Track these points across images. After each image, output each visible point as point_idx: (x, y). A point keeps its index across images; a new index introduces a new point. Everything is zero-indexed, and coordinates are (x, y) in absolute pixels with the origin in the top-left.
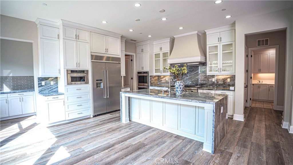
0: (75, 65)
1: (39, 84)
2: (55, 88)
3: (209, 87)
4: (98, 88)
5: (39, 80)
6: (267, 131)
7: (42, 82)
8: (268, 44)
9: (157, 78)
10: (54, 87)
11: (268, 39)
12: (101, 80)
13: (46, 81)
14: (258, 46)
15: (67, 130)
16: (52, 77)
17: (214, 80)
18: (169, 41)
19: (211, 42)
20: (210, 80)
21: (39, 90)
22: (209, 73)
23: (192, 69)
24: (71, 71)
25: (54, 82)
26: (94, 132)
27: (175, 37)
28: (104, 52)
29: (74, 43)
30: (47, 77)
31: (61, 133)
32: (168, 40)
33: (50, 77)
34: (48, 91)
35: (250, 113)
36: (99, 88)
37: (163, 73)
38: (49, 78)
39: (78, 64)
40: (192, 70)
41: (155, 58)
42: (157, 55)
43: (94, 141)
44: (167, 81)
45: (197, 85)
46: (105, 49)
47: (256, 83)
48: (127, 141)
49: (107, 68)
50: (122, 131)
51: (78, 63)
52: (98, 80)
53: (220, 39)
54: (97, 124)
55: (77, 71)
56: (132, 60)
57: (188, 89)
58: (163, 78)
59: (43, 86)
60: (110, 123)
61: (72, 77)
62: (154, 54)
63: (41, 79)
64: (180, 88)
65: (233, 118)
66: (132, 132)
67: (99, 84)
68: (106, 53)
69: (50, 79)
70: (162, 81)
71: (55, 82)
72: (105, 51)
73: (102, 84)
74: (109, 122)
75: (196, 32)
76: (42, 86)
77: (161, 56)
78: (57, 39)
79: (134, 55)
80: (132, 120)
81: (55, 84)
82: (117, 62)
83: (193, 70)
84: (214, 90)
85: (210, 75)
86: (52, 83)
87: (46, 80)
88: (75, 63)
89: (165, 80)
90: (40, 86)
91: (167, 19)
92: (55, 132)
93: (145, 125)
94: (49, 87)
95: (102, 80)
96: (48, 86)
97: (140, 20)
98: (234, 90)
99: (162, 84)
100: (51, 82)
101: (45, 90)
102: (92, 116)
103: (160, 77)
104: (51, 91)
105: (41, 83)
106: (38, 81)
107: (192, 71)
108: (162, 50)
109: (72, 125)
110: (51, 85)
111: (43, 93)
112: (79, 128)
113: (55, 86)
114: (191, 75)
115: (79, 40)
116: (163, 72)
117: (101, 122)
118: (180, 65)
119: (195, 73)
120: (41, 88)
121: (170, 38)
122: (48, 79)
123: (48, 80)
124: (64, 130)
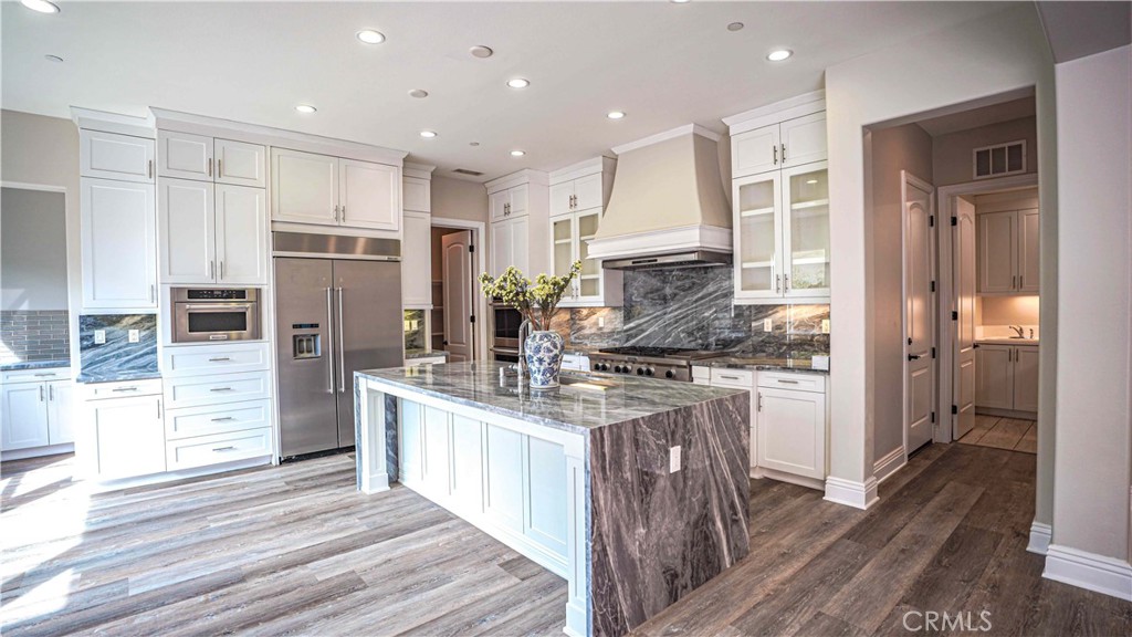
0: (207, 272)
1: (82, 339)
2: (147, 354)
3: (750, 355)
4: (302, 355)
5: (84, 326)
6: (940, 562)
7: (96, 332)
8: (1020, 168)
9: (568, 317)
10: (141, 349)
11: (1020, 146)
12: (312, 326)
13: (108, 328)
14: (978, 175)
15: (149, 507)
16: (134, 315)
17: (768, 325)
18: (600, 168)
19: (747, 166)
20: (754, 324)
21: (82, 362)
22: (742, 297)
23: (687, 281)
24: (189, 291)
25: (144, 333)
26: (228, 522)
27: (616, 150)
28: (330, 218)
29: (205, 191)
30: (116, 316)
31: (116, 518)
32: (598, 166)
33: (127, 316)
34: (120, 366)
35: (930, 472)
36: (309, 355)
37: (581, 298)
38: (122, 317)
39: (218, 268)
40: (687, 283)
41: (555, 240)
42: (562, 227)
43: (197, 555)
44: (601, 329)
45: (707, 346)
46: (332, 207)
47: (1006, 338)
48: (308, 565)
49: (341, 280)
50: (326, 525)
51: (218, 264)
52: (300, 326)
53: (780, 154)
54: (267, 493)
55: (212, 291)
56: (472, 249)
57: (658, 364)
58: (588, 316)
59: (99, 345)
60: (320, 489)
61: (192, 316)
62: (552, 221)
63: (92, 320)
64: (541, 361)
65: (823, 493)
66: (365, 528)
67: (309, 340)
68: (337, 224)
69: (125, 321)
70: (582, 328)
71: (147, 332)
72: (332, 215)
73: (319, 338)
74: (315, 487)
75: (689, 129)
76: (95, 346)
77: (575, 228)
78: (146, 178)
79: (477, 229)
80: (404, 483)
81: (143, 340)
82: (386, 258)
83: (694, 284)
84: (750, 369)
85: (755, 306)
86: (134, 336)
87: (110, 325)
88: (207, 265)
89: (596, 324)
90: (88, 344)
91: (528, 83)
92: (100, 513)
93: (434, 505)
94: (121, 351)
95: (317, 326)
96: (117, 346)
97: (426, 94)
98: (827, 372)
99: (586, 341)
100: (131, 331)
101: (106, 359)
102: (275, 461)
103: (579, 312)
104: (130, 365)
105: (91, 336)
106: (81, 330)
107: (690, 288)
108: (578, 208)
109: (182, 490)
110: (131, 341)
111: (97, 370)
112: (193, 502)
113: (147, 346)
114: (687, 305)
115: (223, 179)
116: (582, 295)
117: (287, 483)
118: (629, 263)
119: (700, 295)
120: (89, 354)
121: (601, 158)
122: (118, 322)
123: (119, 326)
124: (137, 510)
